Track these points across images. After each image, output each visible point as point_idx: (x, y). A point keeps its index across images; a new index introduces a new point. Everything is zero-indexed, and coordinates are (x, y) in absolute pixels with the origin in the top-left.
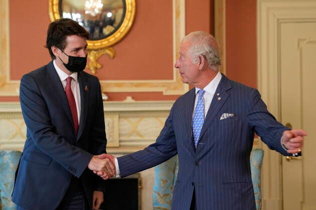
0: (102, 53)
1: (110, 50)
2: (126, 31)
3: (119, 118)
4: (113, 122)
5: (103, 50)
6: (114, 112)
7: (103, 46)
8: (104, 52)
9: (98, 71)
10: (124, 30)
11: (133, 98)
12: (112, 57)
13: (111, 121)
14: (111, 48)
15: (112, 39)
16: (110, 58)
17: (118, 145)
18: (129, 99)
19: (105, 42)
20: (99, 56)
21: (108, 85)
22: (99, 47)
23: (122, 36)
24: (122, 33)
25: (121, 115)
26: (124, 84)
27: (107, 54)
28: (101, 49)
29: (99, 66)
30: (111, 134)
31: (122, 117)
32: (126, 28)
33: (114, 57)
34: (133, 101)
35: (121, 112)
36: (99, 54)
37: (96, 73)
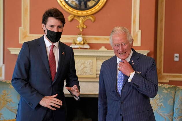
0: (87, 18)
1: (92, 17)
2: (103, 5)
3: (97, 60)
4: (93, 62)
5: (87, 17)
6: (93, 56)
7: (88, 14)
8: (88, 18)
9: (84, 29)
10: (101, 5)
11: (105, 47)
12: (93, 22)
13: (91, 61)
14: (92, 16)
15: (93, 10)
16: (92, 22)
17: (95, 77)
18: (103, 48)
19: (89, 12)
20: (85, 20)
21: (90, 39)
22: (85, 15)
23: (100, 8)
24: (100, 6)
25: (97, 58)
26: (100, 38)
27: (90, 19)
28: (87, 16)
29: (85, 27)
30: (91, 70)
31: (98, 59)
32: (102, 3)
33: (94, 21)
34: (106, 50)
35: (98, 56)
36: (85, 19)
37: (83, 31)
